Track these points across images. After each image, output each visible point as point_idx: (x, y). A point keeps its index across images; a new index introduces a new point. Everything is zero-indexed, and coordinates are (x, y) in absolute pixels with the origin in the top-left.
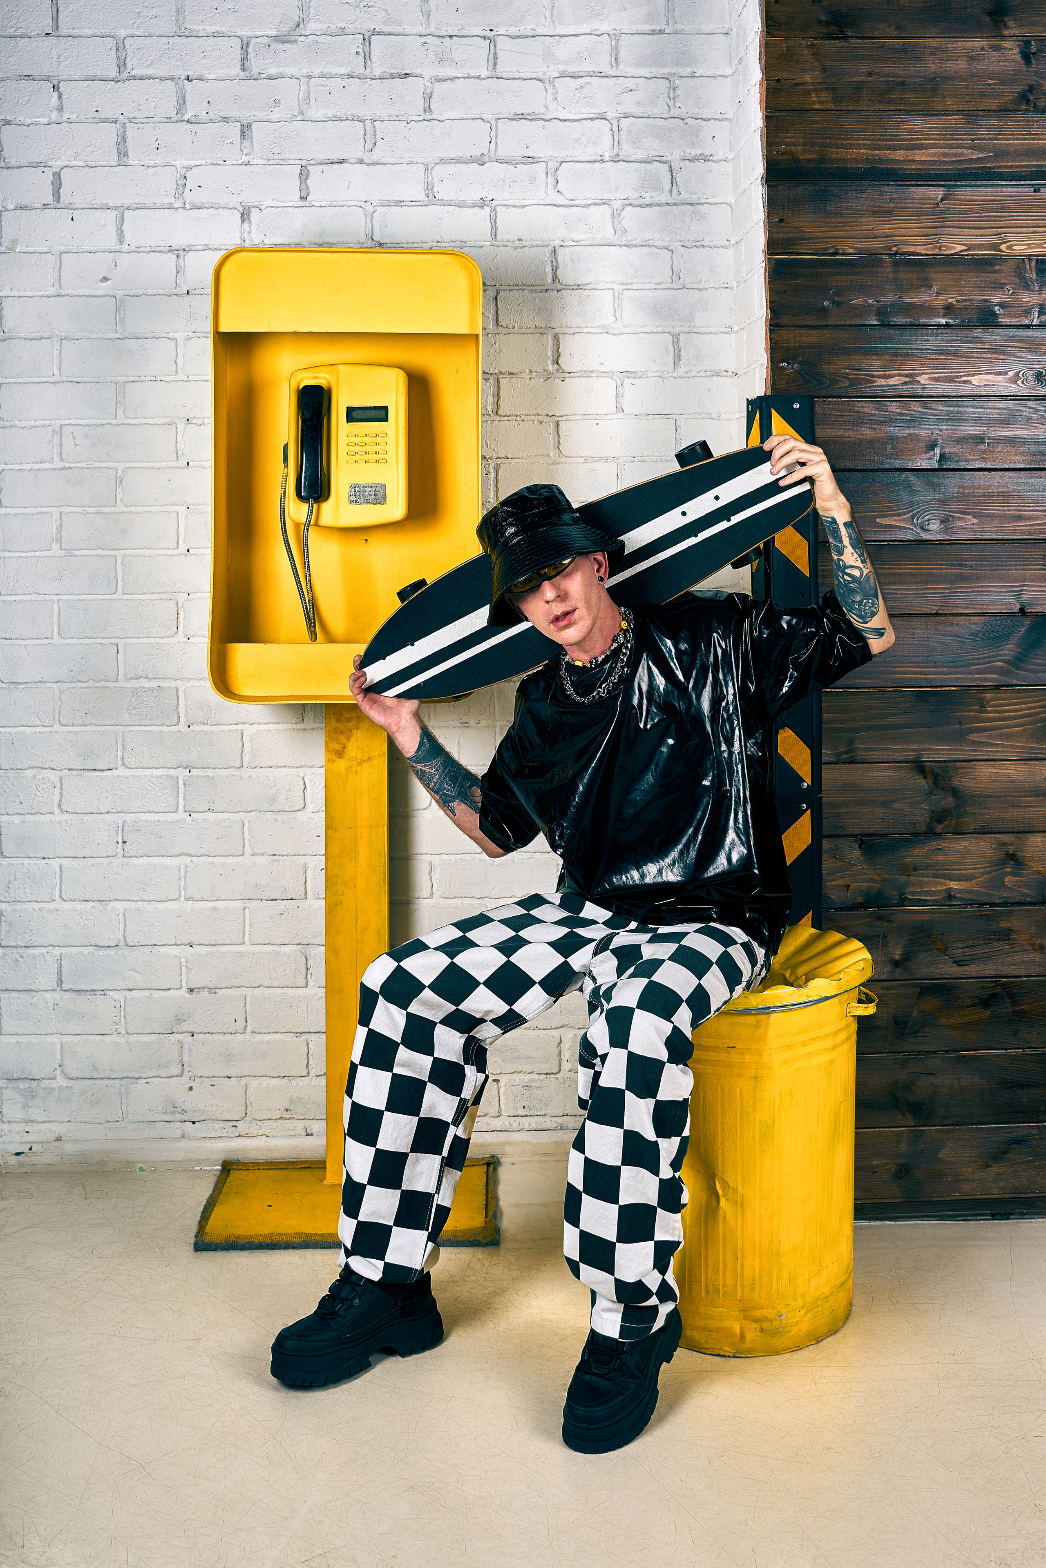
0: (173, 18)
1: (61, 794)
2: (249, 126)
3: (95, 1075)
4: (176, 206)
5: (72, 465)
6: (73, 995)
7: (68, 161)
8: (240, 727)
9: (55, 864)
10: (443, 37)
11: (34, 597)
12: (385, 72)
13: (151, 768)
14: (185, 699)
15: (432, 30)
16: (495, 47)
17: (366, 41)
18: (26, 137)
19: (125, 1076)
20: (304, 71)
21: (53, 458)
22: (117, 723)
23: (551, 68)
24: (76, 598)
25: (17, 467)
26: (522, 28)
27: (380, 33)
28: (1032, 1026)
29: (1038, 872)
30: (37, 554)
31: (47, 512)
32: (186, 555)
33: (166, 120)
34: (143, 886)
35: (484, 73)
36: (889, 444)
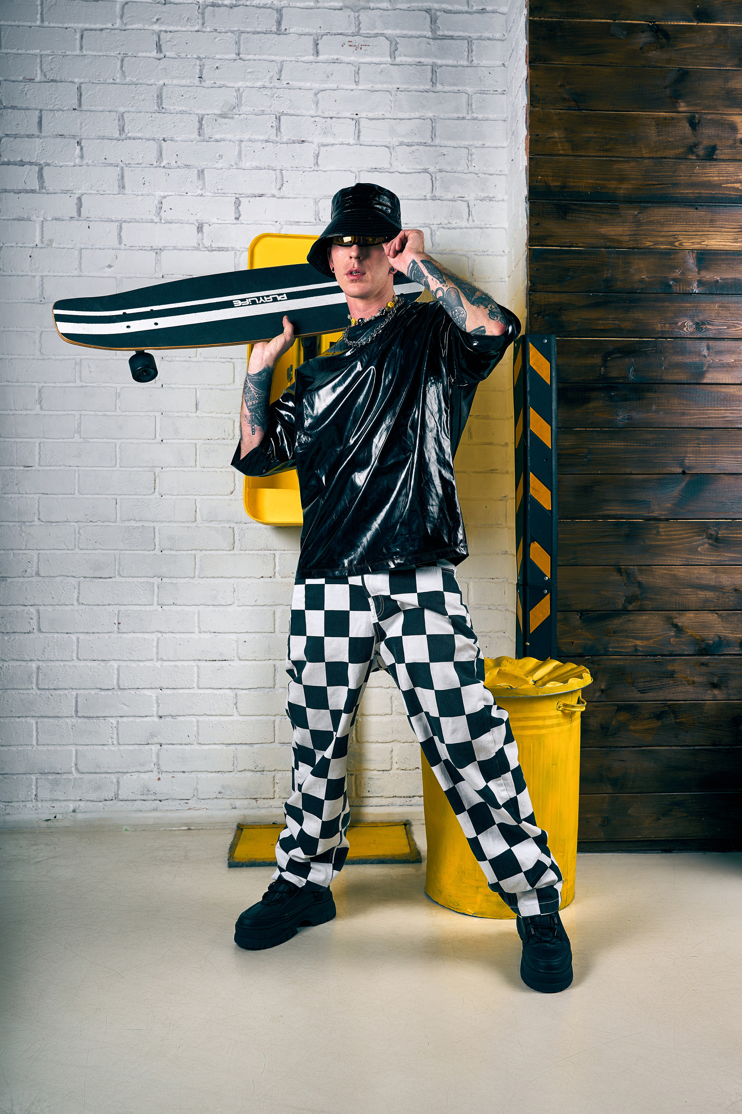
0: (155, 101)
1: (79, 593)
2: (203, 171)
3: (98, 771)
4: (155, 221)
5: (88, 385)
6: (85, 720)
7: (87, 190)
8: (193, 552)
9: (74, 637)
10: (327, 118)
11: (62, 468)
12: (289, 139)
13: (137, 577)
14: (159, 534)
15: (319, 113)
16: (359, 125)
17: (278, 119)
18: (60, 174)
19: (117, 771)
20: (238, 137)
21: (75, 380)
22: (115, 548)
23: (394, 139)
24: (90, 469)
25: (52, 385)
26: (376, 113)
27: (286, 114)
28: (687, 732)
29: (692, 636)
30: (65, 440)
31: (72, 414)
32: (160, 443)
34: (131, 651)
35: (352, 141)
36: (602, 367)
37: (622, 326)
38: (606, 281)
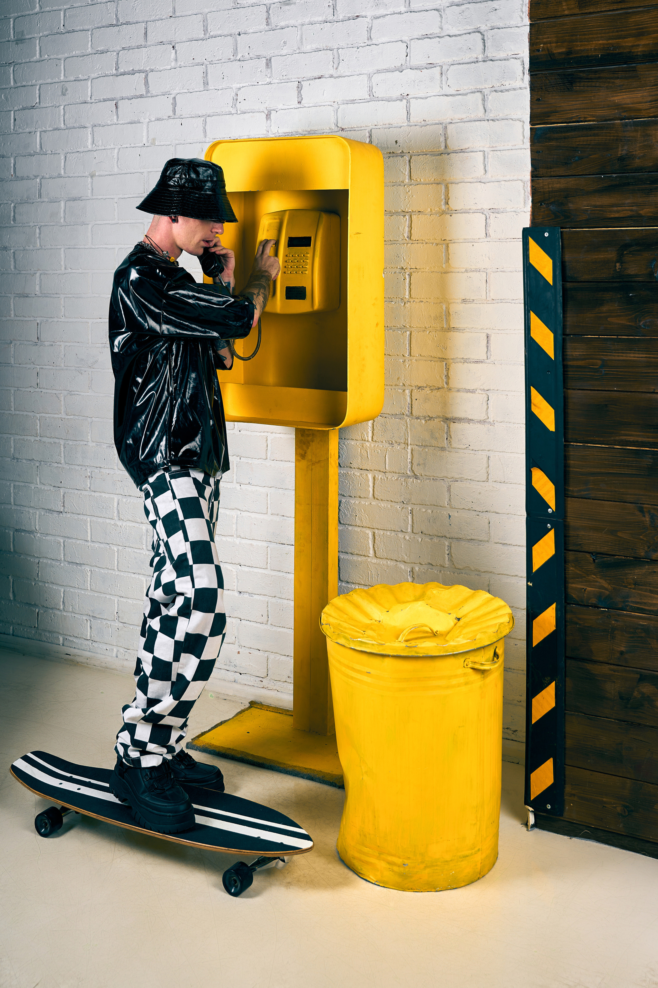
2: (270, 59)
4: (233, 113)
7: (180, 90)
12: (345, 16)
18: (160, 78)
20: (300, 21)
33: (228, 60)
35: (403, 9)
36: (618, 262)
37: (641, 212)
38: (621, 159)
